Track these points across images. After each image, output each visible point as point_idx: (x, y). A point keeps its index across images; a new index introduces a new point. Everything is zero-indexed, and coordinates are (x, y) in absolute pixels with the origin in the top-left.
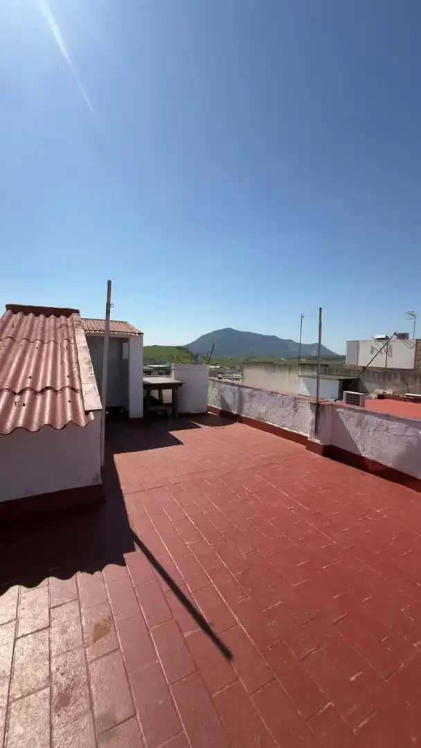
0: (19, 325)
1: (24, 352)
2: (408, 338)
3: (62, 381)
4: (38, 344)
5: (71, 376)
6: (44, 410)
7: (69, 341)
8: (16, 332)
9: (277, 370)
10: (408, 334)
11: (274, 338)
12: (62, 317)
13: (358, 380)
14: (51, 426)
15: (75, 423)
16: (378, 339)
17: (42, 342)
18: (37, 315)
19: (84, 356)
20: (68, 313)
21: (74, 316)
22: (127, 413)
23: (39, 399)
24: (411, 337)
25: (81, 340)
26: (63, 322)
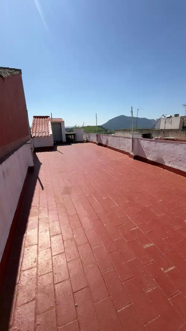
0: (37, 121)
1: (39, 127)
2: (178, 116)
3: (46, 131)
4: (41, 125)
5: (48, 130)
6: (44, 134)
7: (47, 124)
8: (37, 122)
9: (126, 132)
10: (179, 114)
11: (145, 119)
12: (46, 118)
13: (150, 134)
14: (45, 136)
15: (48, 136)
16: (168, 117)
17: (42, 125)
18: (40, 118)
19: (50, 127)
20: (47, 117)
21: (48, 118)
22: (62, 141)
23: (43, 133)
24: (180, 116)
25: (50, 123)
26: (46, 120)
